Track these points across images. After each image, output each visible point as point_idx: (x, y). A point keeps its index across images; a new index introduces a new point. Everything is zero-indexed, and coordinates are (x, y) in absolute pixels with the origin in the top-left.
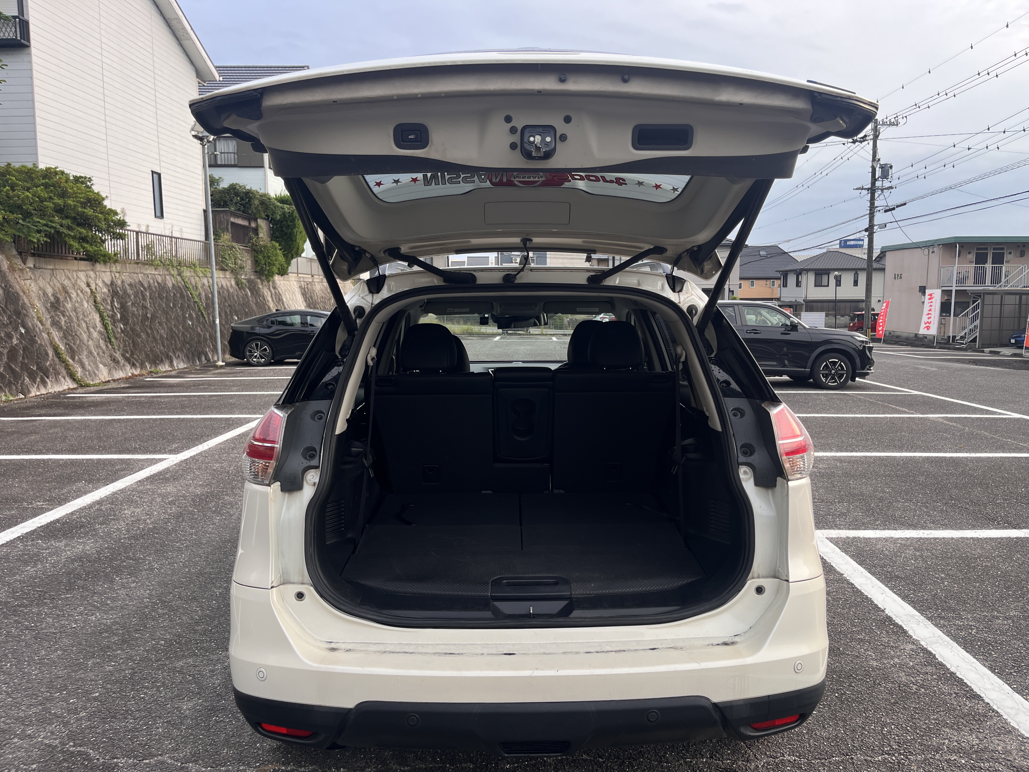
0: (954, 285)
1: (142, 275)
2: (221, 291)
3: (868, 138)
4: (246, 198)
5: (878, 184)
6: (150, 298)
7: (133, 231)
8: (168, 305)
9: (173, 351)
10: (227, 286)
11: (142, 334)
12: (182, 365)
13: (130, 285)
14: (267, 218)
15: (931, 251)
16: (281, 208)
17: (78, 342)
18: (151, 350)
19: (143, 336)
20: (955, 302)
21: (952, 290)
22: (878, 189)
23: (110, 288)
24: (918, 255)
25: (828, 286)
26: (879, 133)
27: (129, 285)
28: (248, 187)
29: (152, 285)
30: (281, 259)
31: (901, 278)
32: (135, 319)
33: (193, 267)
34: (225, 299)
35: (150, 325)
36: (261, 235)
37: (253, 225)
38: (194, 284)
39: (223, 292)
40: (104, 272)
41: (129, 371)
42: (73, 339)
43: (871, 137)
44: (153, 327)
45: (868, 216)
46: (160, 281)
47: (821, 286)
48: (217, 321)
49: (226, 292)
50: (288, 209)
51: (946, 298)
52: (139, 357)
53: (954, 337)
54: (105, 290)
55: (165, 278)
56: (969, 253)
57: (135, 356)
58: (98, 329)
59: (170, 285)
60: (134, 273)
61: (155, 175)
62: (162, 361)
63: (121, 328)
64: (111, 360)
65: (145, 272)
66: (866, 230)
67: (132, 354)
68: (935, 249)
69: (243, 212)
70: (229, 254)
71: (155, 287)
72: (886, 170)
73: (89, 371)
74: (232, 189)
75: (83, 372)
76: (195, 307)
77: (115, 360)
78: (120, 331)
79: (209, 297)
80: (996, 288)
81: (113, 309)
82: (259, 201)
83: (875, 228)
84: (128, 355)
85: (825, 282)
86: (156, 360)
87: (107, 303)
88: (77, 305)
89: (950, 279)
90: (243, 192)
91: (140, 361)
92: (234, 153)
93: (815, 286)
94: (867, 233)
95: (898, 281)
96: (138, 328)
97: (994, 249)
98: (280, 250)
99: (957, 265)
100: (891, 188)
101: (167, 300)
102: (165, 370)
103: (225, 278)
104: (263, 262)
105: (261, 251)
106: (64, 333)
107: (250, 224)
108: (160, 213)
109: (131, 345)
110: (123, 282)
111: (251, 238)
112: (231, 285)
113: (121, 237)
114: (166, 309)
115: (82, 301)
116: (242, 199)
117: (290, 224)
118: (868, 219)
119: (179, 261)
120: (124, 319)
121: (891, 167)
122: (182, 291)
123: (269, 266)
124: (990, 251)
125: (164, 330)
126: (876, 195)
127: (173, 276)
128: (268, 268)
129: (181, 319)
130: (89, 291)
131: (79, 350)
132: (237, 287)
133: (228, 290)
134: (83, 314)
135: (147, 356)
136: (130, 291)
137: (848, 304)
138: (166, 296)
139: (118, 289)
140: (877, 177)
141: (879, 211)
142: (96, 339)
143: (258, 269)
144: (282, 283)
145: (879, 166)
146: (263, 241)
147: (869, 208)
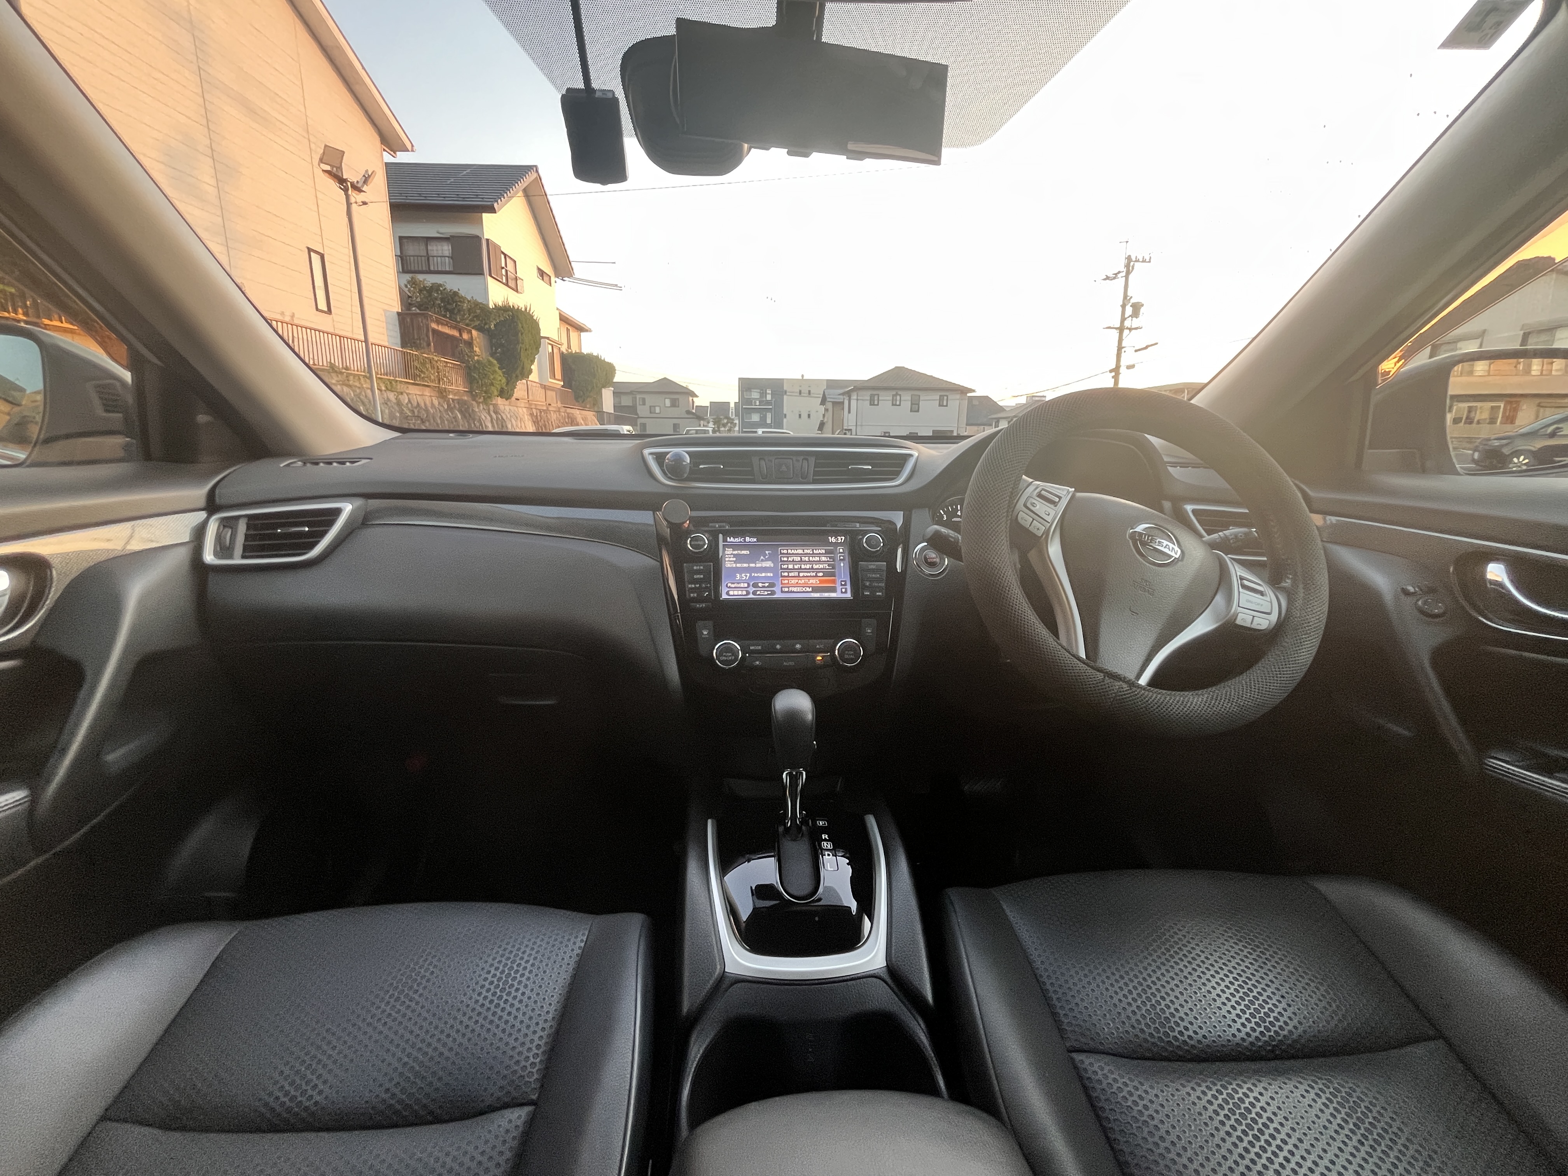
3: (1119, 276)
5: (1127, 323)
10: (426, 405)
14: (482, 329)
22: (1127, 328)
26: (1133, 268)
30: (502, 378)
36: (475, 349)
37: (466, 337)
43: (1124, 274)
45: (1114, 358)
49: (421, 413)
61: (312, 254)
66: (1111, 371)
69: (449, 318)
70: (428, 368)
72: (1137, 308)
83: (1122, 368)
90: (449, 295)
92: (449, 257)
94: (1113, 374)
98: (500, 368)
100: (1141, 327)
103: (423, 394)
104: (477, 379)
105: (476, 368)
107: (461, 335)
108: (325, 307)
111: (462, 352)
117: (511, 337)
118: (1114, 360)
121: (1143, 305)
123: (487, 386)
126: (1125, 335)
128: (485, 389)
132: (441, 408)
140: (1126, 316)
141: (1128, 351)
143: (473, 388)
144: (507, 408)
145: (1130, 304)
146: (478, 356)
147: (1116, 348)
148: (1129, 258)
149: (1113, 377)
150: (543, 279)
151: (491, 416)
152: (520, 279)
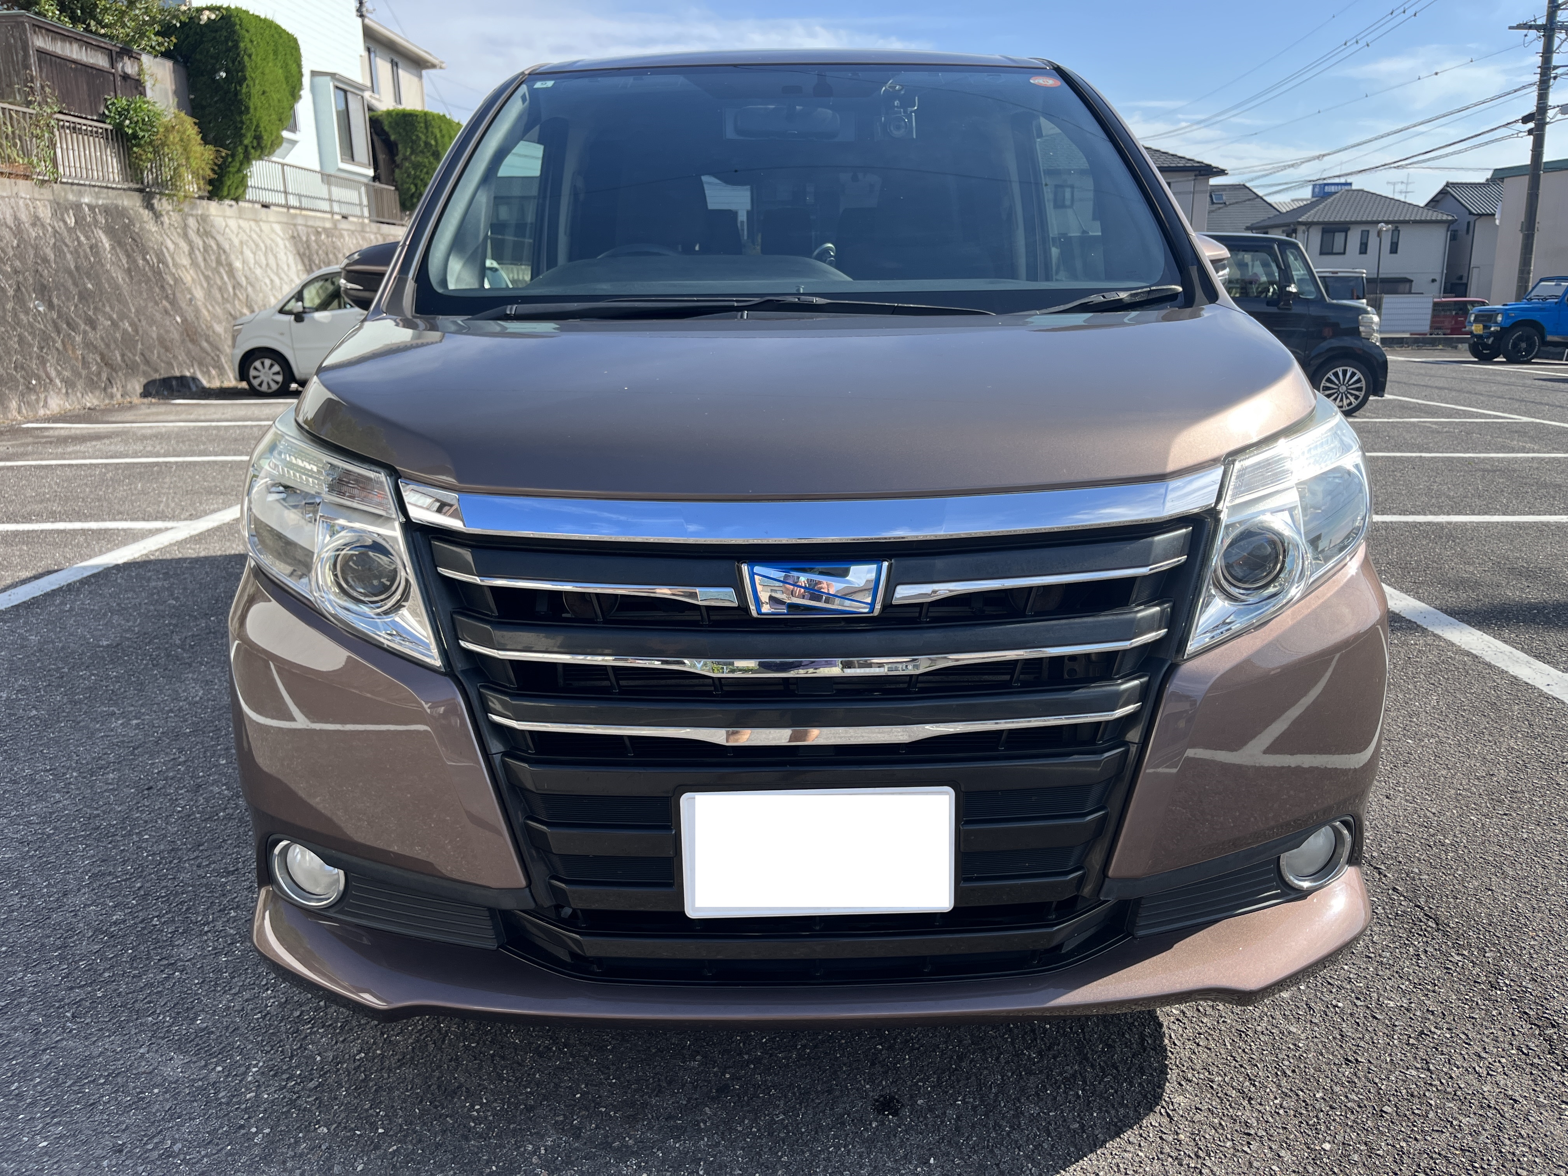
14: (166, 53)
22: (1561, 27)
25: (1344, 253)
36: (150, 95)
37: (125, 68)
45: (1535, 88)
47: (1332, 253)
66: (1527, 120)
83: (1552, 112)
85: (1338, 246)
93: (1321, 253)
94: (1531, 125)
107: (110, 63)
112: (36, 217)
118: (1534, 95)
126: (1556, 42)
132: (58, 224)
141: (1565, 76)
144: (232, 223)
147: (1539, 70)
149: (1530, 132)
151: (190, 243)
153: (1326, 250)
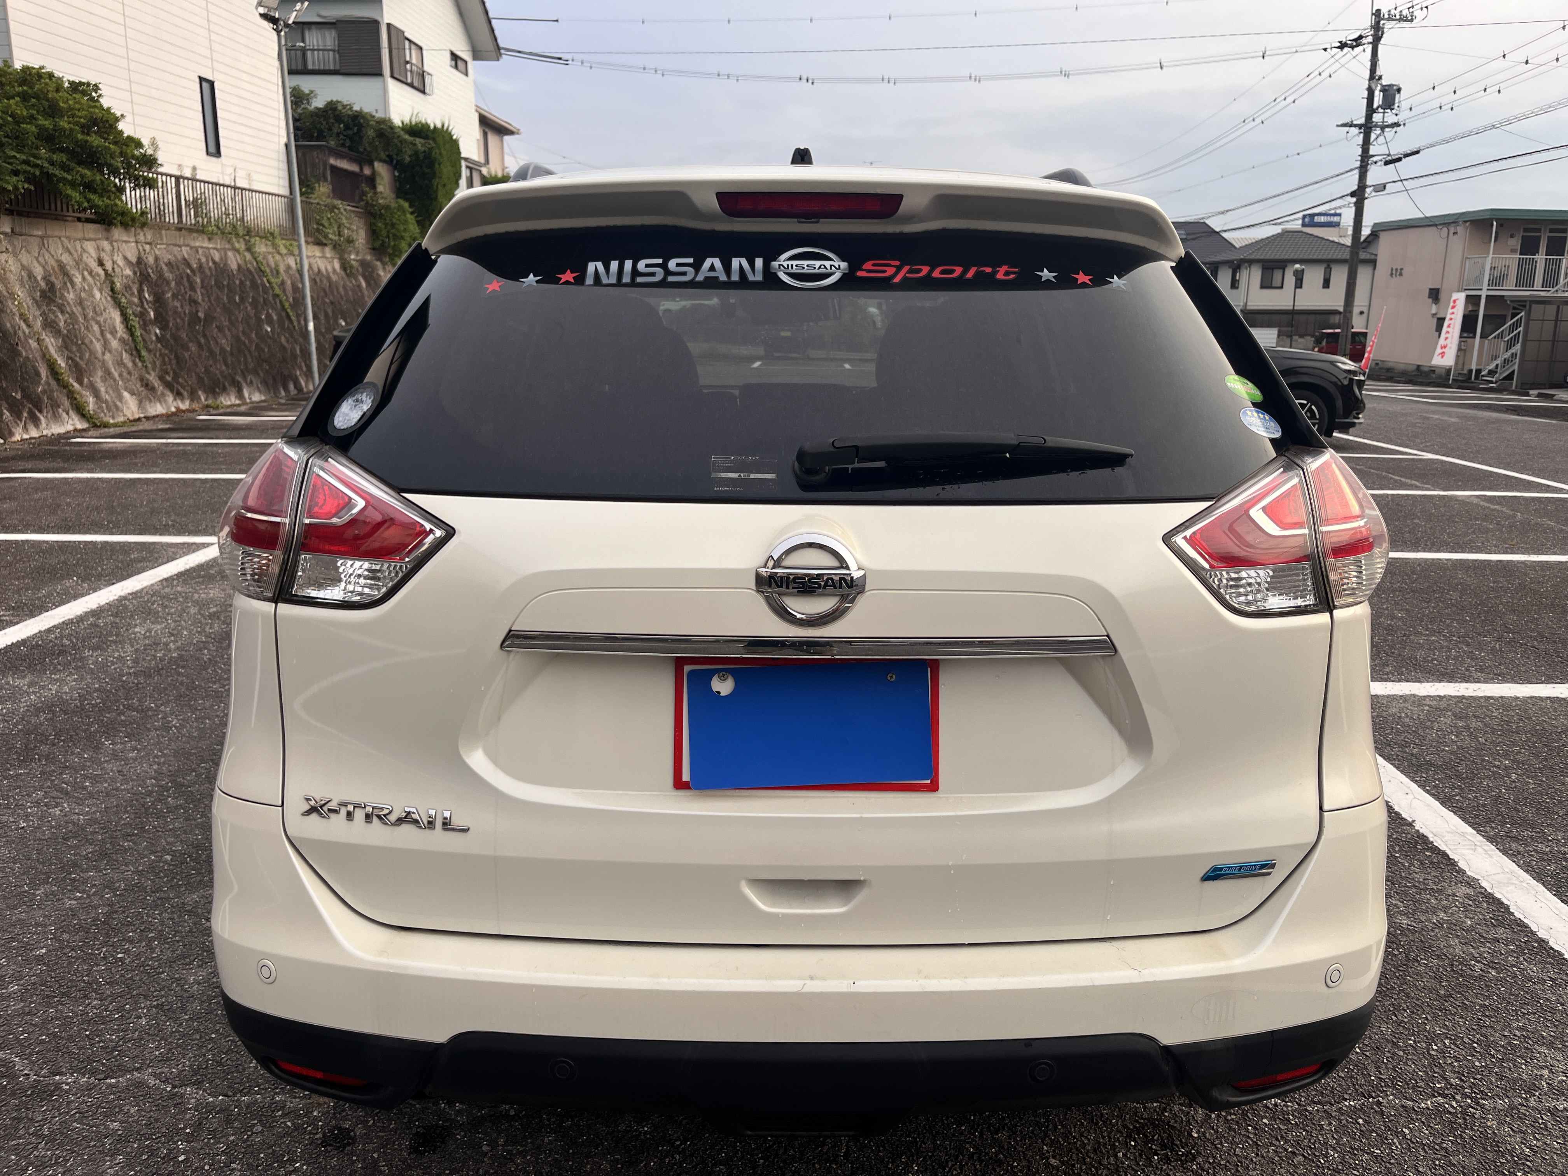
0: (1485, 286)
1: (188, 248)
2: (318, 280)
4: (354, 125)
5: (1377, 117)
6: (202, 287)
7: (171, 176)
8: (231, 299)
9: (242, 372)
10: (326, 270)
11: (191, 345)
12: (257, 397)
13: (169, 264)
14: (389, 161)
15: (1452, 230)
16: (411, 143)
17: (87, 355)
18: (207, 371)
19: (193, 347)
20: (1484, 315)
21: (1480, 296)
22: (1376, 126)
23: (136, 269)
24: (1432, 238)
25: (1282, 287)
27: (166, 265)
28: (356, 108)
29: (205, 265)
30: (414, 228)
31: (1401, 274)
32: (178, 320)
33: (271, 238)
34: (325, 291)
35: (203, 331)
36: (380, 188)
37: (367, 171)
38: (273, 266)
39: (321, 280)
40: (126, 242)
41: (170, 404)
42: (79, 350)
43: (1370, 39)
44: (208, 334)
45: (1357, 172)
46: (217, 258)
47: (1271, 287)
48: (311, 326)
49: (325, 281)
50: (423, 145)
51: (1470, 309)
52: (186, 381)
53: (1478, 371)
54: (128, 272)
55: (226, 254)
56: (1512, 236)
57: (180, 380)
58: (119, 335)
59: (234, 266)
60: (175, 245)
61: (204, 84)
62: (224, 390)
63: (156, 334)
64: (142, 386)
65: (192, 244)
66: (1353, 194)
67: (176, 376)
68: (1460, 229)
69: (350, 148)
70: (329, 219)
71: (210, 268)
72: (1391, 94)
73: (106, 402)
74: (331, 109)
75: (97, 403)
76: (276, 303)
77: (147, 385)
78: (154, 338)
79: (298, 288)
80: (1550, 293)
81: (142, 303)
82: (375, 131)
83: (1368, 190)
84: (169, 378)
85: (1277, 281)
86: (215, 388)
87: (133, 294)
88: (83, 295)
89: (1479, 279)
90: (349, 116)
91: (189, 388)
92: (334, 51)
93: (1263, 287)
94: (1354, 200)
95: (1396, 280)
96: (184, 336)
97: (1552, 231)
98: (412, 213)
99: (1491, 255)
100: (1397, 125)
101: (230, 290)
102: (229, 403)
103: (324, 257)
104: (384, 233)
105: (381, 216)
106: (63, 340)
107: (361, 169)
108: (214, 149)
109: (174, 362)
110: (157, 259)
111: (364, 194)
112: (334, 270)
113: (151, 184)
114: (228, 305)
115: (91, 289)
116: (347, 127)
117: (427, 171)
118: (1357, 176)
119: (247, 227)
120: (161, 320)
121: (1399, 90)
122: (254, 277)
123: (394, 240)
124: (1545, 234)
125: (227, 340)
126: (1373, 136)
127: (238, 251)
128: (392, 243)
129: (253, 321)
130: (102, 273)
131: (89, 369)
132: (343, 273)
133: (328, 278)
134: (94, 310)
135: (200, 380)
136: (168, 275)
137: (1312, 318)
138: (228, 284)
139: (150, 271)
140: (1375, 106)
141: (1376, 163)
142: (116, 350)
143: (377, 244)
145: (1379, 87)
146: (386, 199)
147: (1359, 158)
148: (1377, 14)
149: (1356, 204)
150: (456, 67)
152: (429, 74)
153: (1266, 284)
